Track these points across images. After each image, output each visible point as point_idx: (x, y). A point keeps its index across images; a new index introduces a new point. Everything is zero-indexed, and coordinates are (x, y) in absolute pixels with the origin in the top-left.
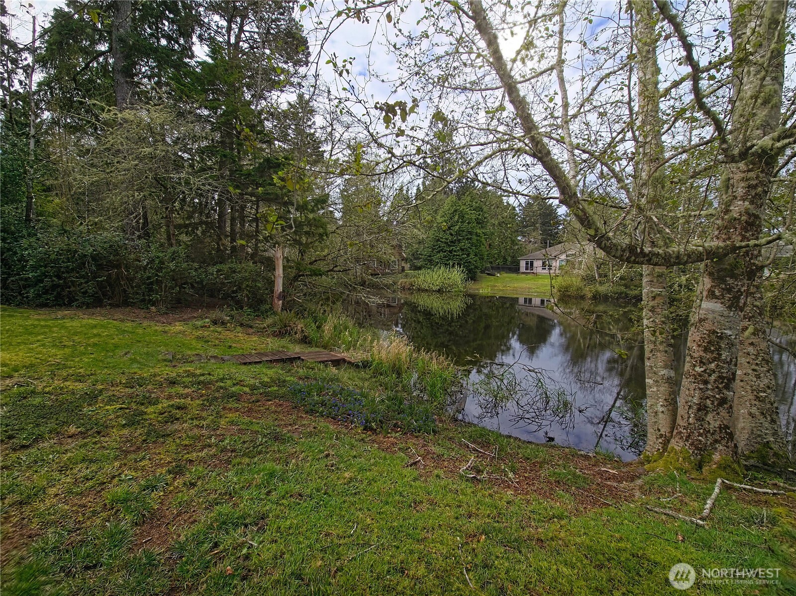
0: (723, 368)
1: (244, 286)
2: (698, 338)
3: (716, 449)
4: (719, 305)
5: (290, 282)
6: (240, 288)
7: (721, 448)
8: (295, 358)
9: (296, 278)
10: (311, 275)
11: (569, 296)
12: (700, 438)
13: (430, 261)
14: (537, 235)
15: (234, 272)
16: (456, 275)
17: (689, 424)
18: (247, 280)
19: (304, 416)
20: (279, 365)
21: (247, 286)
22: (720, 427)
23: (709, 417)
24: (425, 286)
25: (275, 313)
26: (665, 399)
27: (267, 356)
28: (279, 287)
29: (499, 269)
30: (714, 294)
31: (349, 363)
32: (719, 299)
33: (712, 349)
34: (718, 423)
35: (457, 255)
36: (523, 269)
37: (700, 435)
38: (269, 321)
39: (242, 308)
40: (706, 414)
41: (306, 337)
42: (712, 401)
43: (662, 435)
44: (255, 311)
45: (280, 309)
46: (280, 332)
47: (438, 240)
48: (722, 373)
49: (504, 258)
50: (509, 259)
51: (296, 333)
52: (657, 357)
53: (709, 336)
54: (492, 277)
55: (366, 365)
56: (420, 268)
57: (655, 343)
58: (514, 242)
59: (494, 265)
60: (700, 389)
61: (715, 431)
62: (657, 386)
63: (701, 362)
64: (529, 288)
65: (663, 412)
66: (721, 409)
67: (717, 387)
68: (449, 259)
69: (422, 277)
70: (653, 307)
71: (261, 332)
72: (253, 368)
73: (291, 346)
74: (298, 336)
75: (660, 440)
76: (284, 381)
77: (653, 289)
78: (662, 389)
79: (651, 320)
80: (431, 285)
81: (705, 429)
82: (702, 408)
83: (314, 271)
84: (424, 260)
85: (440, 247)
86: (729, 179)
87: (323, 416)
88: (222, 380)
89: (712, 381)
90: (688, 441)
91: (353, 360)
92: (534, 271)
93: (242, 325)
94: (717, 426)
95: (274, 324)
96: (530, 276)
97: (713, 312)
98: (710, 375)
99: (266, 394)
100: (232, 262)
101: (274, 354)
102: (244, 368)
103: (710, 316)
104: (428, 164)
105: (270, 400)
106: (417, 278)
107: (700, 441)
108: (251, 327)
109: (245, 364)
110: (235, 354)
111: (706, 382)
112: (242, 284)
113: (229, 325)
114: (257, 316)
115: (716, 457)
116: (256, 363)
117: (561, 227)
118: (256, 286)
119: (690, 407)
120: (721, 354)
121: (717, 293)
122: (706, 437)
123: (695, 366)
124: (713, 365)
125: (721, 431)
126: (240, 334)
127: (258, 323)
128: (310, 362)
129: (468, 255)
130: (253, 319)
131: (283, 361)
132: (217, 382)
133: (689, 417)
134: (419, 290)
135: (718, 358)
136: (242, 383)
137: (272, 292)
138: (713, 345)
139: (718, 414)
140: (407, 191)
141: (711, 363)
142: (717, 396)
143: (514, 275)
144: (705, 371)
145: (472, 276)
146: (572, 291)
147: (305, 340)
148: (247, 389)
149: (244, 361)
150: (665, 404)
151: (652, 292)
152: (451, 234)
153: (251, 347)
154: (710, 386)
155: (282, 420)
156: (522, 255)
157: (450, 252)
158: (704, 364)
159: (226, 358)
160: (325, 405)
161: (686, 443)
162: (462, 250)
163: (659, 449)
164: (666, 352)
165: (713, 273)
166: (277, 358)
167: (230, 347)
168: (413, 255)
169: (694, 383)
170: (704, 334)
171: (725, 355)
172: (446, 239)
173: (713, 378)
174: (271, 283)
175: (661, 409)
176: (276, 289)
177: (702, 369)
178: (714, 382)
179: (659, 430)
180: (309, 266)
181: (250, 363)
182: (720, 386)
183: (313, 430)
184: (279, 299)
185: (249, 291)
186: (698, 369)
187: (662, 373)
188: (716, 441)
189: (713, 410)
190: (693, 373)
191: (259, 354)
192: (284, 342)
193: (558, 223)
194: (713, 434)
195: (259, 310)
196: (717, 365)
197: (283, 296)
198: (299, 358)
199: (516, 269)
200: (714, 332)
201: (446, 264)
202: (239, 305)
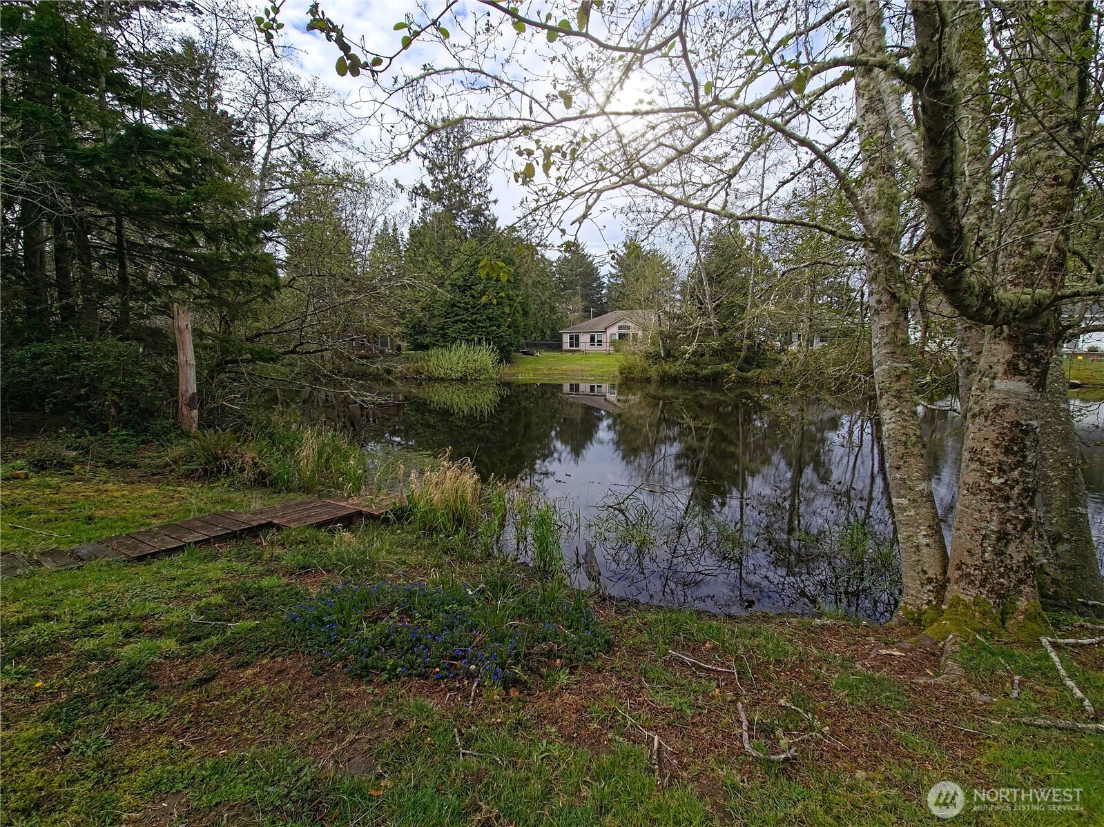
0: (1028, 475)
1: (105, 385)
2: (993, 435)
3: (1021, 592)
4: (1024, 384)
5: (211, 372)
6: (95, 390)
7: (1028, 589)
8: (261, 527)
9: (221, 367)
10: (253, 361)
11: (633, 379)
12: (1002, 580)
13: (444, 336)
14: (578, 303)
15: (78, 358)
16: (484, 356)
17: (984, 561)
18: (113, 373)
19: (352, 690)
20: (228, 548)
21: (114, 385)
22: (1024, 561)
23: (1011, 549)
24: (440, 373)
25: (185, 435)
26: (929, 526)
27: (191, 530)
28: (189, 383)
29: (536, 346)
30: (1018, 369)
31: (370, 516)
32: (1024, 375)
33: (1015, 449)
34: (1023, 555)
35: (482, 327)
36: (566, 346)
37: (1001, 576)
38: (177, 450)
39: (105, 429)
40: (1006, 545)
41: (263, 475)
42: (1015, 525)
43: (931, 579)
44: (137, 434)
45: (195, 426)
46: (205, 470)
47: (454, 305)
48: (1027, 483)
49: (542, 331)
50: (549, 332)
51: (242, 470)
52: (910, 465)
53: (1011, 431)
54: (530, 358)
55: (402, 515)
56: (426, 347)
57: (905, 443)
58: (553, 310)
59: (529, 341)
60: (1000, 509)
61: (1019, 567)
62: (915, 507)
63: (1000, 469)
64: (582, 371)
65: (927, 545)
66: (1025, 534)
67: (1021, 504)
68: (472, 332)
69: (433, 360)
70: (899, 391)
71: (159, 474)
72: (165, 567)
73: (236, 496)
74: (248, 474)
75: (929, 587)
76: (260, 592)
77: (897, 365)
78: (922, 511)
79: (897, 410)
80: (449, 371)
81: (1006, 567)
82: (1003, 536)
83: (258, 353)
84: (434, 335)
85: (456, 315)
86: (1028, 197)
87: (398, 677)
88: (88, 627)
89: (1015, 496)
90: (984, 587)
91: (374, 510)
92: (582, 347)
93: (110, 464)
94: (1021, 559)
95: (190, 457)
96: (577, 355)
97: (1017, 394)
98: (1012, 488)
99: (230, 647)
100: (70, 338)
101: (207, 523)
102: (143, 573)
103: (1012, 401)
104: (428, 190)
105: (247, 664)
106: (425, 361)
107: (1002, 584)
108: (135, 466)
109: (141, 559)
110: (106, 534)
111: (1007, 499)
112: (100, 380)
113: (77, 467)
114: (143, 442)
115: (1022, 604)
116: (170, 552)
117: (604, 292)
118: (134, 384)
119: (985, 537)
120: (1026, 456)
121: (1022, 367)
122: (1009, 577)
123: (990, 476)
124: (1016, 473)
125: (1025, 565)
126: (110, 486)
127: (149, 457)
128: (296, 529)
129: (499, 327)
130: (137, 450)
131: (233, 536)
132: (73, 637)
133: (984, 552)
134: (430, 379)
135: (1023, 462)
136: (149, 624)
137: (174, 393)
138: (1016, 444)
139: (1022, 542)
140: (395, 230)
141: (1013, 470)
142: (1021, 517)
143: (556, 354)
144: (1005, 483)
145: (505, 356)
146: (637, 374)
147: (263, 481)
148: (169, 644)
149: (137, 553)
150: (930, 533)
151: (895, 369)
152: (473, 297)
153: (144, 511)
154: (1012, 504)
155: (302, 725)
156: (563, 327)
157: (473, 322)
158: (1005, 472)
159: (84, 550)
160: (393, 644)
161: (981, 589)
162: (490, 319)
163: (930, 601)
164: (922, 456)
165: (1017, 337)
166: (218, 531)
167: (90, 519)
168: (414, 327)
169: (990, 501)
170: (1004, 428)
171: (1031, 457)
172: (465, 303)
173: (1016, 491)
174: (171, 380)
175: (925, 541)
176: (182, 387)
177: (1002, 480)
178: (1018, 498)
179: (925, 572)
180: (248, 345)
181: (154, 555)
182: (1025, 502)
183: (398, 735)
184: (191, 406)
185: (119, 395)
186: (996, 480)
187: (921, 487)
188: (1021, 581)
189: (1016, 538)
190: (988, 486)
191: (170, 527)
192: (219, 490)
193: (601, 286)
194: (1017, 572)
195: (146, 430)
196: (1022, 473)
197: (199, 400)
198: (270, 525)
199: (558, 347)
200: (1018, 424)
201: (467, 340)
202: (98, 424)
